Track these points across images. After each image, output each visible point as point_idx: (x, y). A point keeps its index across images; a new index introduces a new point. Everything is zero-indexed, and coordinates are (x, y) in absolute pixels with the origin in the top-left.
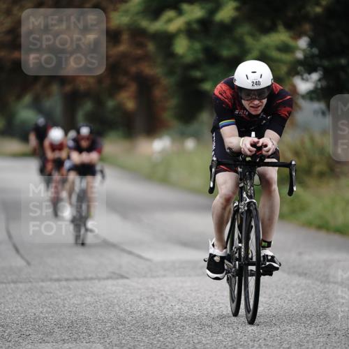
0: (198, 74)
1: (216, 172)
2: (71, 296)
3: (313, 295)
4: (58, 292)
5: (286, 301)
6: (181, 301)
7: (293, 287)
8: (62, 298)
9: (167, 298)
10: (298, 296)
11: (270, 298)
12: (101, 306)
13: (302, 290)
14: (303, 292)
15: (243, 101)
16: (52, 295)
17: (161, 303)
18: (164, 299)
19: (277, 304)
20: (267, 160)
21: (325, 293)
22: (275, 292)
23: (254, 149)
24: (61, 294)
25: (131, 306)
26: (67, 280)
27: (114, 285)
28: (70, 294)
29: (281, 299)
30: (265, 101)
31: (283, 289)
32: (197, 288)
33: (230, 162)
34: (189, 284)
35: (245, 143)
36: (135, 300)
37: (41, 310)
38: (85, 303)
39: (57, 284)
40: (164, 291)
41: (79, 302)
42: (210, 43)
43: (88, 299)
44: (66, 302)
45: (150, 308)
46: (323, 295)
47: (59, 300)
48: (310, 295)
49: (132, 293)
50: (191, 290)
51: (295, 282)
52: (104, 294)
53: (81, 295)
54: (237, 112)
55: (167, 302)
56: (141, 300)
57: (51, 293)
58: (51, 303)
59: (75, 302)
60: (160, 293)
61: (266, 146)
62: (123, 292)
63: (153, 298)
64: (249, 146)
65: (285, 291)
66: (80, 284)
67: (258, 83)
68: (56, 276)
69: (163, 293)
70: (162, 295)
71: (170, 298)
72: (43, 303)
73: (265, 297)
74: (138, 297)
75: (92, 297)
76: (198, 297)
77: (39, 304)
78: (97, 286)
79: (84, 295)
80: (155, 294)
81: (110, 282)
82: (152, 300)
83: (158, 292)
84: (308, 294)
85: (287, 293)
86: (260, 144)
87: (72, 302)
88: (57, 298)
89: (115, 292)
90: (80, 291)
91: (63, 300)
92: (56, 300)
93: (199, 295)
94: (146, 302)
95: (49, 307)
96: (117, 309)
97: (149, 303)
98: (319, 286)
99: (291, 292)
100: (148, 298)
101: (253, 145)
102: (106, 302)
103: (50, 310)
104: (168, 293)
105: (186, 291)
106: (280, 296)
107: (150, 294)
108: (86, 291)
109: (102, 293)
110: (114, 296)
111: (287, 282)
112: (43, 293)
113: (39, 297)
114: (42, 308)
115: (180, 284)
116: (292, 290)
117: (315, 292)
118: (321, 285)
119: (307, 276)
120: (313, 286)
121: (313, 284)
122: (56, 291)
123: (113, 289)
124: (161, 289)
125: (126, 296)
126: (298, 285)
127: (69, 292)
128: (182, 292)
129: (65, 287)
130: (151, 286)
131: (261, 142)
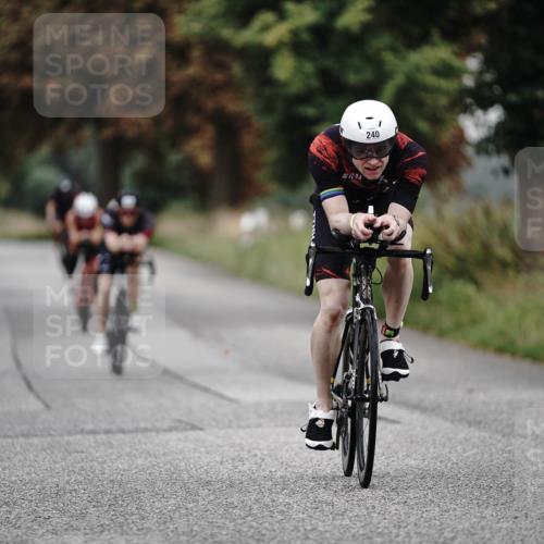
0: (310, 111)
2: (113, 457)
3: (491, 455)
4: (93, 451)
5: (449, 465)
6: (284, 465)
7: (460, 443)
8: (100, 460)
9: (263, 460)
10: (468, 457)
11: (424, 460)
12: (160, 472)
13: (473, 447)
14: (475, 450)
15: (354, 160)
16: (83, 455)
17: (254, 468)
18: (259, 461)
19: (435, 469)
21: (510, 452)
22: (432, 450)
23: (370, 231)
24: (98, 454)
25: (207, 472)
26: (107, 432)
27: (179, 440)
28: (111, 454)
29: (441, 462)
30: (386, 160)
31: (444, 446)
35: (356, 223)
36: (213, 464)
37: (67, 478)
38: (136, 468)
39: (91, 438)
40: (259, 449)
41: (126, 467)
42: (329, 63)
43: (140, 461)
44: (105, 466)
45: (237, 476)
46: (506, 455)
47: (95, 463)
48: (486, 456)
49: (207, 452)
51: (461, 436)
52: (164, 454)
53: (128, 455)
54: (345, 176)
55: (263, 466)
56: (221, 463)
57: (82, 452)
58: (82, 468)
59: (120, 466)
60: (253, 453)
61: (387, 227)
62: (195, 450)
63: (241, 460)
64: (362, 227)
65: (447, 450)
66: (127, 438)
67: (375, 134)
68: (90, 426)
69: (258, 452)
70: (255, 455)
71: (268, 460)
72: (71, 469)
73: (415, 459)
74: (218, 459)
75: (146, 458)
76: (311, 459)
77: (64, 469)
78: (154, 442)
79: (135, 456)
80: (244, 454)
81: (174, 435)
82: (240, 463)
83: (249, 451)
84: (483, 454)
85: (450, 453)
86: (378, 225)
87: (115, 466)
88: (92, 461)
89: (182, 451)
90: (128, 450)
91: (102, 463)
92: (90, 464)
94: (230, 466)
95: (80, 474)
96: (186, 477)
97: (235, 467)
98: (500, 441)
99: (456, 451)
100: (233, 459)
101: (369, 225)
102: (169, 466)
103: (80, 478)
104: (265, 453)
105: (292, 450)
106: (439, 456)
107: (236, 453)
108: (137, 450)
109: (162, 452)
110: (180, 457)
111: (451, 436)
112: (69, 453)
113: (64, 459)
114: (69, 475)
115: (283, 439)
116: (458, 448)
117: (494, 450)
118: (503, 440)
119: (482, 425)
120: (491, 441)
121: (490, 438)
122: (91, 450)
123: (180, 447)
124: (254, 445)
125: (199, 457)
126: (467, 440)
127: (110, 451)
128: (287, 451)
129: (104, 444)
130: (238, 442)
131: (380, 220)
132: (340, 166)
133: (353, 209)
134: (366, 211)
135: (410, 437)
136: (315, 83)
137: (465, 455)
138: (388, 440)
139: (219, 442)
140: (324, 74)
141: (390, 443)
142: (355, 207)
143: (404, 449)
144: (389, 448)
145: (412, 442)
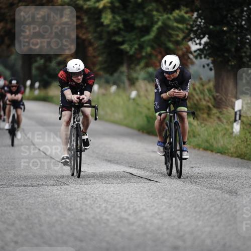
0: (119, 39)
1: (62, 111)
2: (28, 197)
3: (201, 197)
4: (18, 195)
5: (182, 201)
6: (106, 201)
7: (187, 191)
8: (21, 199)
9: (96, 199)
10: (191, 198)
11: (170, 199)
12: (49, 205)
13: (193, 194)
14: (194, 195)
15: (73, 78)
16: (14, 197)
17: (92, 203)
18: (94, 199)
19: (175, 204)
20: (85, 105)
21: (210, 195)
22: (174, 195)
24: (21, 196)
25: (70, 205)
26: (25, 186)
27: (58, 189)
28: (27, 196)
29: (178, 200)
30: (82, 76)
31: (180, 193)
32: (118, 192)
33: (68, 106)
34: (112, 189)
35: (74, 98)
36: (73, 201)
37: (6, 207)
38: (38, 202)
39: (17, 189)
40: (94, 194)
41: (33, 202)
42: (128, 16)
43: (40, 199)
44: (24, 202)
45: (84, 206)
46: (208, 197)
47: (19, 200)
48: (199, 197)
49: (71, 195)
50: (114, 194)
51: (188, 188)
52: (51, 196)
53: (34, 196)
54: (70, 83)
55: (96, 202)
56: (77, 200)
57: (13, 195)
58: (13, 203)
59: (31, 202)
60: (91, 196)
61: (84, 99)
62: (65, 194)
63: (86, 199)
64: (76, 99)
65: (181, 195)
66: (34, 189)
67: (79, 69)
68: (17, 183)
69: (94, 195)
70: (93, 197)
71: (98, 199)
72: (8, 203)
73: (166, 199)
74: (76, 198)
75: (42, 198)
76: (119, 199)
77: (5, 203)
78: (46, 191)
79: (37, 197)
80: (88, 196)
81: (55, 188)
82: (86, 200)
83: (90, 195)
84: (197, 196)
85: (182, 196)
86: (81, 98)
87: (28, 202)
88: (17, 199)
89: (59, 195)
90: (34, 194)
91: (22, 200)
92: (17, 200)
93: (119, 197)
94: (81, 202)
95: (12, 205)
96: (60, 206)
97: (83, 202)
98: (205, 191)
99: (185, 195)
100: (82, 199)
101: (78, 98)
102: (53, 202)
103: (12, 207)
104: (97, 195)
105: (110, 194)
106: (177, 198)
107: (84, 196)
108: (38, 194)
109: (50, 195)
110: (58, 198)
111: (183, 188)
112: (7, 196)
113: (5, 198)
114: (7, 205)
115: (105, 189)
116: (186, 194)
117: (202, 195)
118: (207, 190)
119: (197, 183)
120: (201, 191)
121: (201, 189)
122: (17, 194)
123: (58, 193)
124: (92, 192)
125: (67, 198)
126: (190, 190)
127: (26, 195)
128: (107, 195)
129: (23, 191)
130: (85, 190)
131: (82, 97)
132: (68, 80)
133: (73, 93)
134: (77, 94)
135: (164, 189)
136: (121, 25)
137: (189, 197)
138: (154, 190)
139: (76, 190)
140: (125, 21)
141: (155, 191)
142: (74, 93)
143: (161, 194)
144: (154, 193)
145: (165, 191)
